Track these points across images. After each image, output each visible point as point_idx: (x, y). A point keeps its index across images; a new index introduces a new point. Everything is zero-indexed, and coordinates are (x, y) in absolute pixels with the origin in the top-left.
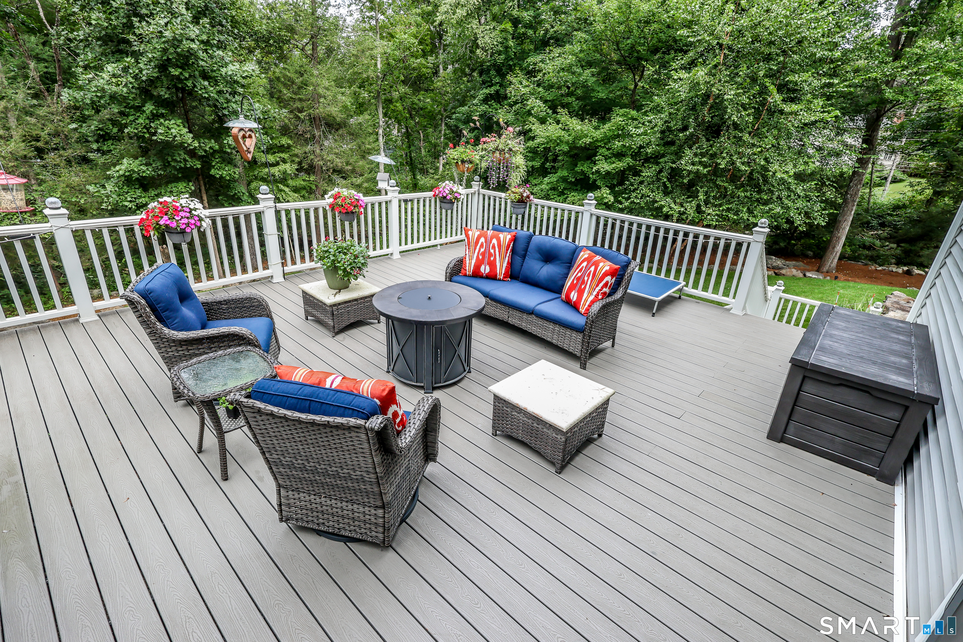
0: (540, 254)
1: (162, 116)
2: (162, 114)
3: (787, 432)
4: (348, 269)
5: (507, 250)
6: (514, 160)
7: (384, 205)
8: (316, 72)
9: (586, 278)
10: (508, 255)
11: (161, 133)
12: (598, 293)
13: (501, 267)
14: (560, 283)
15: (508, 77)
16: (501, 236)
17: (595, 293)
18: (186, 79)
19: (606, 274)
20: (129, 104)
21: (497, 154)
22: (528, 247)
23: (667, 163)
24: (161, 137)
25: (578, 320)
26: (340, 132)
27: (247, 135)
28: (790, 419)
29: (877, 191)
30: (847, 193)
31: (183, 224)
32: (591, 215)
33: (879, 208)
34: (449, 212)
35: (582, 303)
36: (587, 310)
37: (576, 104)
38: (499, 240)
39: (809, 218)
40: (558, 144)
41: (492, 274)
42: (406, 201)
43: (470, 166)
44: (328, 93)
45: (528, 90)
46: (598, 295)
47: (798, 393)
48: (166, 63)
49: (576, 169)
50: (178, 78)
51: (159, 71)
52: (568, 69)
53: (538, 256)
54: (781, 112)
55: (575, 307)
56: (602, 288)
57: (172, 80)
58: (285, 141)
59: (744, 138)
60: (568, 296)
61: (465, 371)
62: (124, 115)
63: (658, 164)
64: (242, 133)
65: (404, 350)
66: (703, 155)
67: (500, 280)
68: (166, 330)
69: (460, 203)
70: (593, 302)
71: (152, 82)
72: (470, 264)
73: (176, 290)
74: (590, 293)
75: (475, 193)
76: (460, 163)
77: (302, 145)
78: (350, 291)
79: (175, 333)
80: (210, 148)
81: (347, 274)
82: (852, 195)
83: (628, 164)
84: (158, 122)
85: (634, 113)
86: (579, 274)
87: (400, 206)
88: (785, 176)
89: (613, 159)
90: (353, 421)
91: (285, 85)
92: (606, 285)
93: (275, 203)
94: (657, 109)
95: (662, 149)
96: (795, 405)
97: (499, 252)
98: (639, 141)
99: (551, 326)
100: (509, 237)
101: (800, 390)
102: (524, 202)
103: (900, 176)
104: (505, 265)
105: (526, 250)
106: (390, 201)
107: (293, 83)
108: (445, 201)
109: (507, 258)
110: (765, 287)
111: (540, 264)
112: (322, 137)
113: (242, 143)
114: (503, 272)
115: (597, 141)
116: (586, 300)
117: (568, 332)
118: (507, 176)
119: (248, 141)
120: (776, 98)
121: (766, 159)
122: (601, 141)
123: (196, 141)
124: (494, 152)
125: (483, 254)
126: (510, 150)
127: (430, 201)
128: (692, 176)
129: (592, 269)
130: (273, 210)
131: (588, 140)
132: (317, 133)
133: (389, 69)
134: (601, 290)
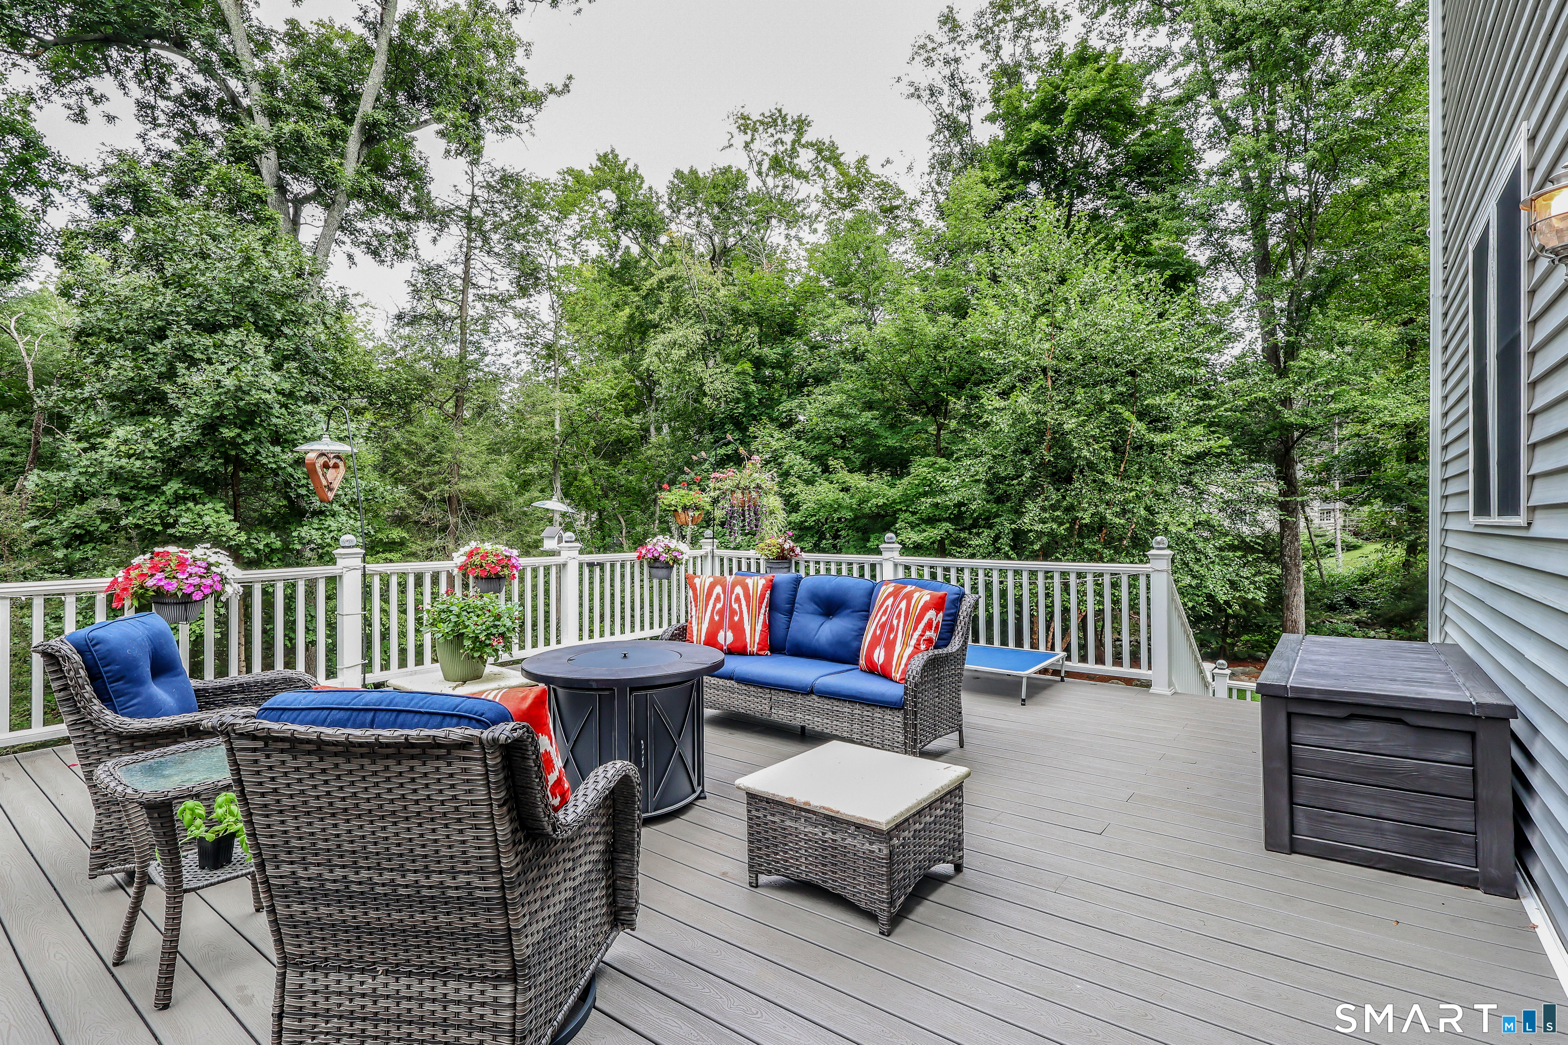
0: (816, 603)
1: (194, 499)
2: (194, 495)
3: (1297, 830)
4: (482, 637)
5: (761, 603)
6: (765, 501)
7: (553, 571)
8: (457, 435)
9: (895, 622)
10: (763, 611)
11: (184, 524)
12: (918, 640)
13: (753, 632)
14: (855, 644)
15: (751, 429)
16: (749, 581)
17: (913, 642)
18: (246, 443)
19: (925, 609)
20: (140, 482)
21: (739, 494)
22: (795, 596)
23: (1005, 525)
24: (183, 529)
25: (892, 690)
26: (491, 518)
27: (331, 464)
28: (1292, 803)
29: (1327, 563)
30: (1282, 555)
31: (191, 585)
32: (896, 565)
33: (1339, 582)
34: (665, 582)
35: (894, 663)
36: (904, 672)
37: (857, 459)
38: (745, 588)
39: (1236, 589)
40: (835, 511)
41: (738, 644)
42: (591, 565)
43: (697, 513)
44: (476, 461)
45: (782, 443)
46: (918, 644)
47: (1290, 749)
48: (217, 421)
49: (868, 545)
50: (233, 443)
51: (203, 435)
52: (838, 412)
53: (813, 607)
54: (1152, 447)
55: (884, 674)
56: (924, 631)
57: (223, 445)
58: (396, 534)
59: (1108, 481)
60: (869, 659)
61: (694, 791)
62: (127, 499)
63: (990, 527)
64: (323, 459)
65: (578, 750)
66: (1054, 508)
67: (752, 654)
68: (109, 716)
69: (683, 568)
70: (911, 657)
71: (186, 450)
72: (699, 631)
73: (148, 649)
74: (905, 644)
75: (706, 557)
76: (680, 511)
77: (424, 539)
78: (484, 682)
79: (127, 720)
80: (267, 545)
81: (480, 645)
82: (1291, 557)
83: (947, 531)
84: (183, 508)
85: (942, 461)
86: (884, 619)
87: (581, 574)
88: (1182, 530)
89: (923, 526)
90: (457, 733)
91: (408, 454)
92: (929, 625)
93: (364, 561)
94: (976, 453)
95: (994, 508)
96: (1291, 772)
97: (748, 606)
98: (956, 497)
99: (846, 708)
100: (762, 582)
101: (1290, 742)
102: (786, 558)
103: (1352, 540)
104: (759, 627)
105: (792, 601)
106: (565, 565)
107: (421, 449)
108: (657, 564)
109: (762, 617)
110: (1199, 666)
111: (819, 620)
112: (460, 526)
113: (320, 474)
114: (757, 640)
115: (894, 502)
116: (900, 657)
117: (878, 713)
118: (756, 526)
119: (331, 474)
120: (1137, 428)
121: (1147, 509)
122: (900, 503)
123: (243, 533)
124: (733, 492)
125: (721, 613)
126: (758, 487)
127: (632, 566)
128: (1045, 539)
129: (903, 605)
130: (360, 572)
131: (881, 501)
132: (452, 520)
133: (572, 432)
134: (922, 635)
